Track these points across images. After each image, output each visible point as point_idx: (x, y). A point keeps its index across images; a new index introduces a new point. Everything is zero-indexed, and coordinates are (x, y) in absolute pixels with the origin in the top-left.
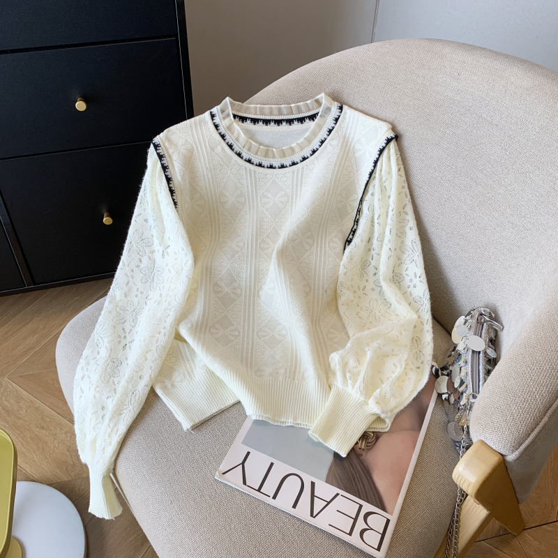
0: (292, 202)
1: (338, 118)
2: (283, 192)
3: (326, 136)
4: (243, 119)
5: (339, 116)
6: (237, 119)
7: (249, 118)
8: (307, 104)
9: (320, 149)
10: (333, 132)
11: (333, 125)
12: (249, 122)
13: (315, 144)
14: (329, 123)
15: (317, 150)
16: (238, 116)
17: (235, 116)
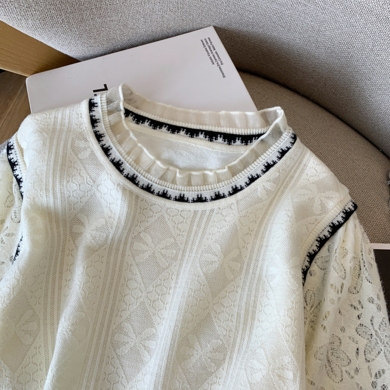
0: (182, 260)
1: (286, 152)
2: (172, 240)
3: (259, 172)
4: (139, 119)
5: (289, 149)
6: (130, 118)
7: (149, 119)
8: (246, 116)
9: (247, 190)
10: (272, 169)
11: (275, 159)
12: (147, 124)
13: (241, 180)
14: (271, 154)
15: (242, 189)
16: (133, 113)
17: (128, 113)
